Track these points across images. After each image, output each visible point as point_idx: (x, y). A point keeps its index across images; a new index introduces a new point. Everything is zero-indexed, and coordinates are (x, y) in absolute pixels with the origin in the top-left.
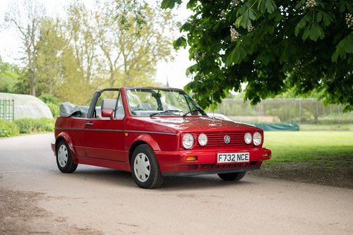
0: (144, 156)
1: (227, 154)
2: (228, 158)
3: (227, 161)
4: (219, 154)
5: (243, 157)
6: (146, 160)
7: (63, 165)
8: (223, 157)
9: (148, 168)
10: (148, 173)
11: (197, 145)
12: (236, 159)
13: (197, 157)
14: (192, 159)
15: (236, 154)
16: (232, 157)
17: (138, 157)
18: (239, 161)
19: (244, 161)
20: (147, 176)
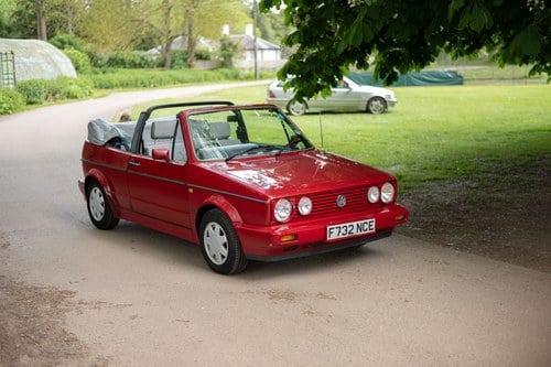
0: (218, 227)
1: (342, 225)
2: (343, 231)
3: (341, 236)
4: (329, 228)
5: (366, 226)
6: (222, 234)
7: (99, 218)
8: (336, 231)
9: (225, 245)
10: (225, 252)
11: (296, 216)
12: (354, 231)
13: (296, 236)
14: (289, 238)
15: (355, 224)
16: (349, 229)
17: (209, 228)
18: (359, 233)
19: (368, 231)
20: (223, 257)
